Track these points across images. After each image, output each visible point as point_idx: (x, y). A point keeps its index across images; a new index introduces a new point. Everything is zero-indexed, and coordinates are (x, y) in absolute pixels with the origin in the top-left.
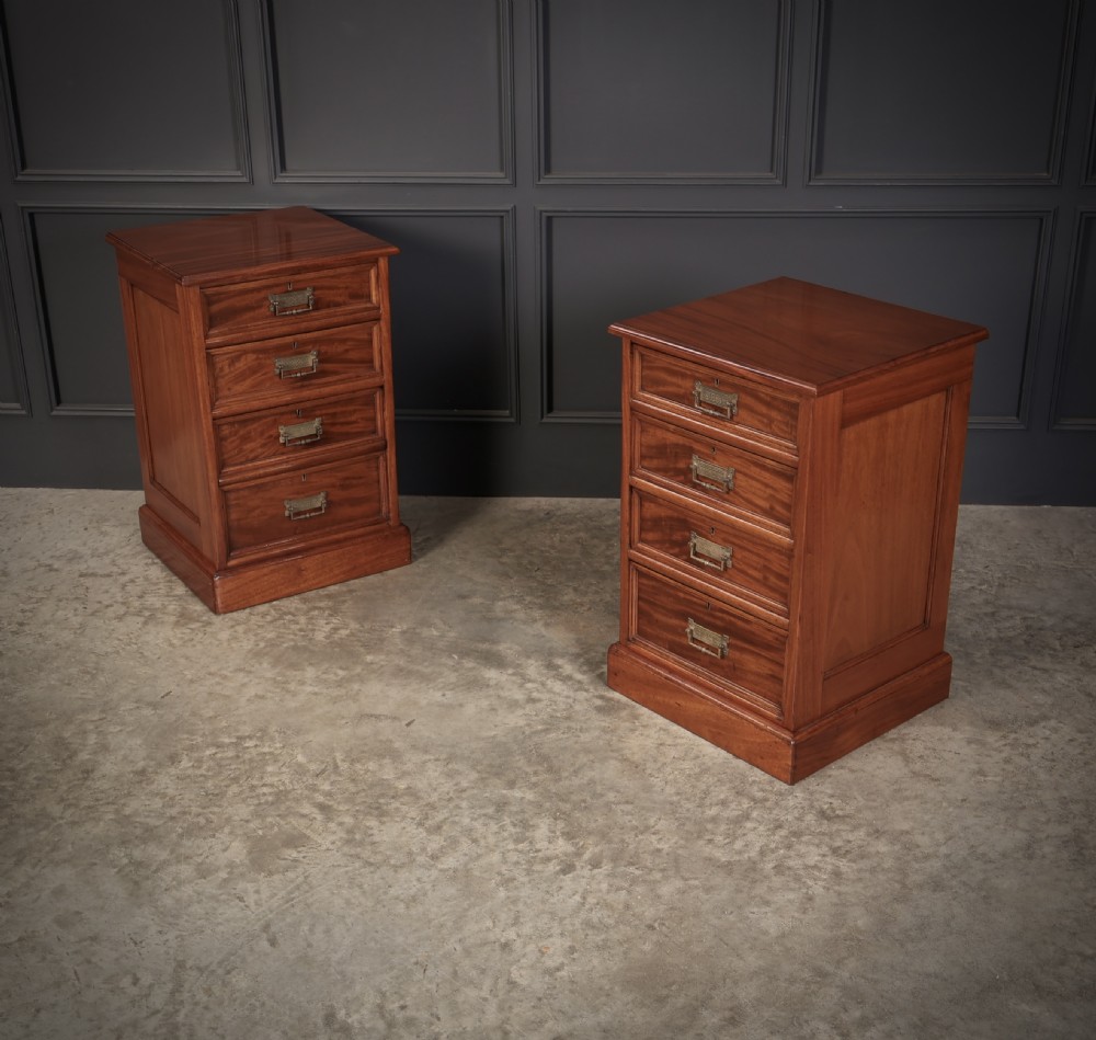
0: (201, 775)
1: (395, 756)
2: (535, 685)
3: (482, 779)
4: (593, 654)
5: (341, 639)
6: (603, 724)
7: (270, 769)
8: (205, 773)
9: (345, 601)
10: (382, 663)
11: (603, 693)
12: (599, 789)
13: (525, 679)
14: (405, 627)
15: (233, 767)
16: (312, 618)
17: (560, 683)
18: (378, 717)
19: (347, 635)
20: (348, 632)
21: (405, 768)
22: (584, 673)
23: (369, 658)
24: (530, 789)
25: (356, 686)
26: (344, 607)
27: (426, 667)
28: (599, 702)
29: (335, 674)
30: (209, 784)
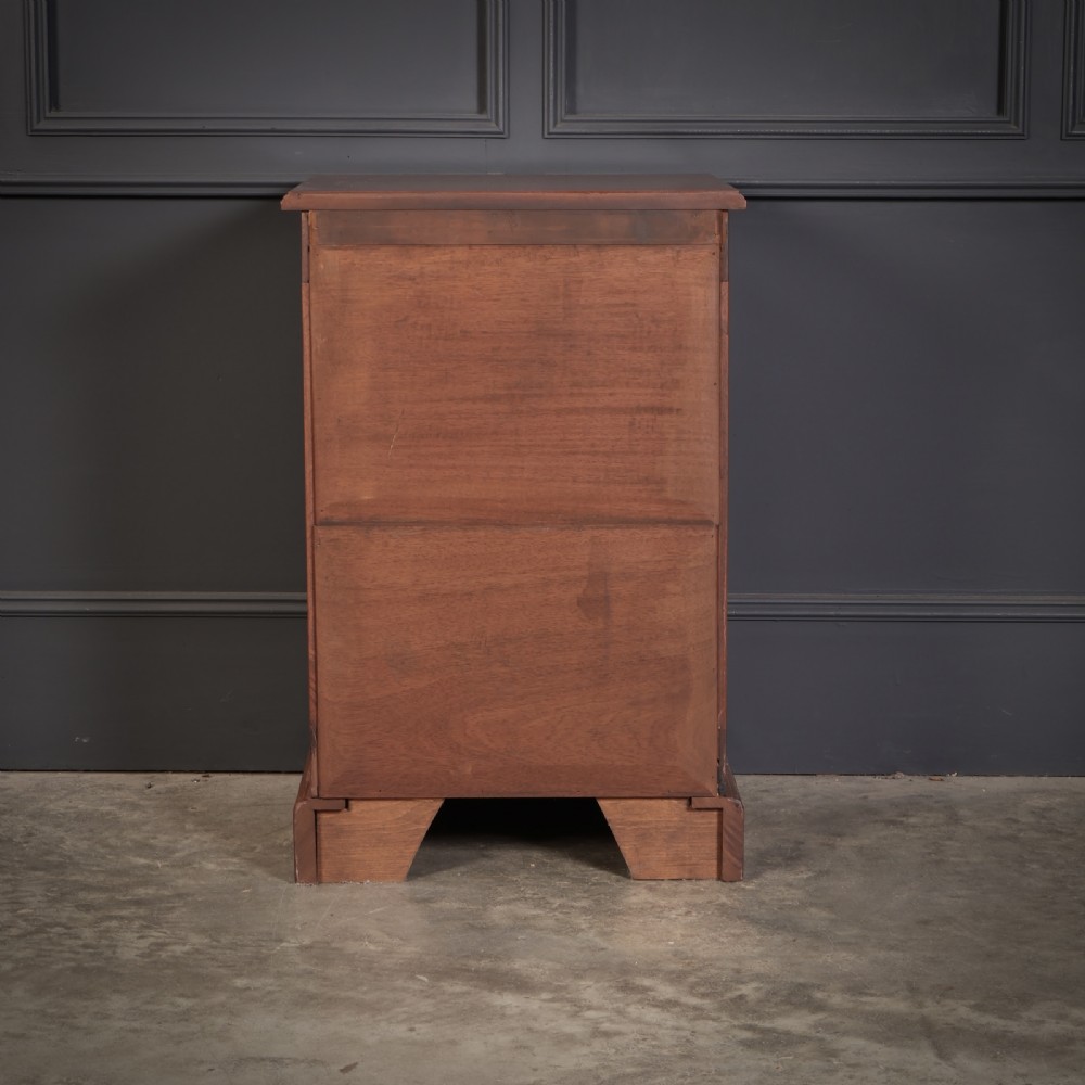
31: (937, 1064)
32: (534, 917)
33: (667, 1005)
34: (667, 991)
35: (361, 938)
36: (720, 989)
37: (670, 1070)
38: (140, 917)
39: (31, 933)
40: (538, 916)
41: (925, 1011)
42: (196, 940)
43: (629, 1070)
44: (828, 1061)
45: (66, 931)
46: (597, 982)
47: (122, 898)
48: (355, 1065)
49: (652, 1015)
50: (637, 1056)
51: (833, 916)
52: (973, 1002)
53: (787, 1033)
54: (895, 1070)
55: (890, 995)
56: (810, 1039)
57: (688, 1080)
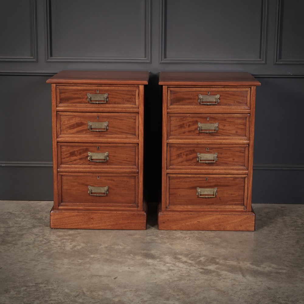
0: (21, 297)
1: (111, 290)
2: (170, 265)
3: (153, 297)
4: (195, 254)
5: (78, 249)
6: (205, 278)
7: (53, 294)
8: (22, 296)
9: (77, 237)
10: (99, 257)
11: (202, 267)
12: (209, 300)
13: (165, 263)
14: (106, 246)
15: (36, 294)
16: (63, 242)
17: (182, 264)
18: (100, 276)
19: (81, 248)
20: (81, 247)
21: (117, 294)
22: (192, 260)
23: (92, 256)
24: (177, 300)
25: (88, 266)
26: (77, 239)
27: (119, 259)
28: (201, 270)
29: (78, 261)
30: (25, 300)
31: (242, 278)
32: (156, 239)
33: (185, 262)
34: (184, 259)
35: (118, 245)
36: (196, 259)
37: (185, 279)
38: (70, 239)
39: (47, 243)
40: (157, 239)
41: (240, 264)
42: (83, 245)
43: (176, 279)
44: (219, 277)
45: (54, 242)
46: (169, 257)
47: (66, 234)
48: (117, 277)
49: (181, 265)
50: (178, 275)
51: (221, 240)
52: (251, 262)
53: (210, 270)
54: (233, 280)
55: (233, 260)
56: (215, 271)
57: (189, 282)
